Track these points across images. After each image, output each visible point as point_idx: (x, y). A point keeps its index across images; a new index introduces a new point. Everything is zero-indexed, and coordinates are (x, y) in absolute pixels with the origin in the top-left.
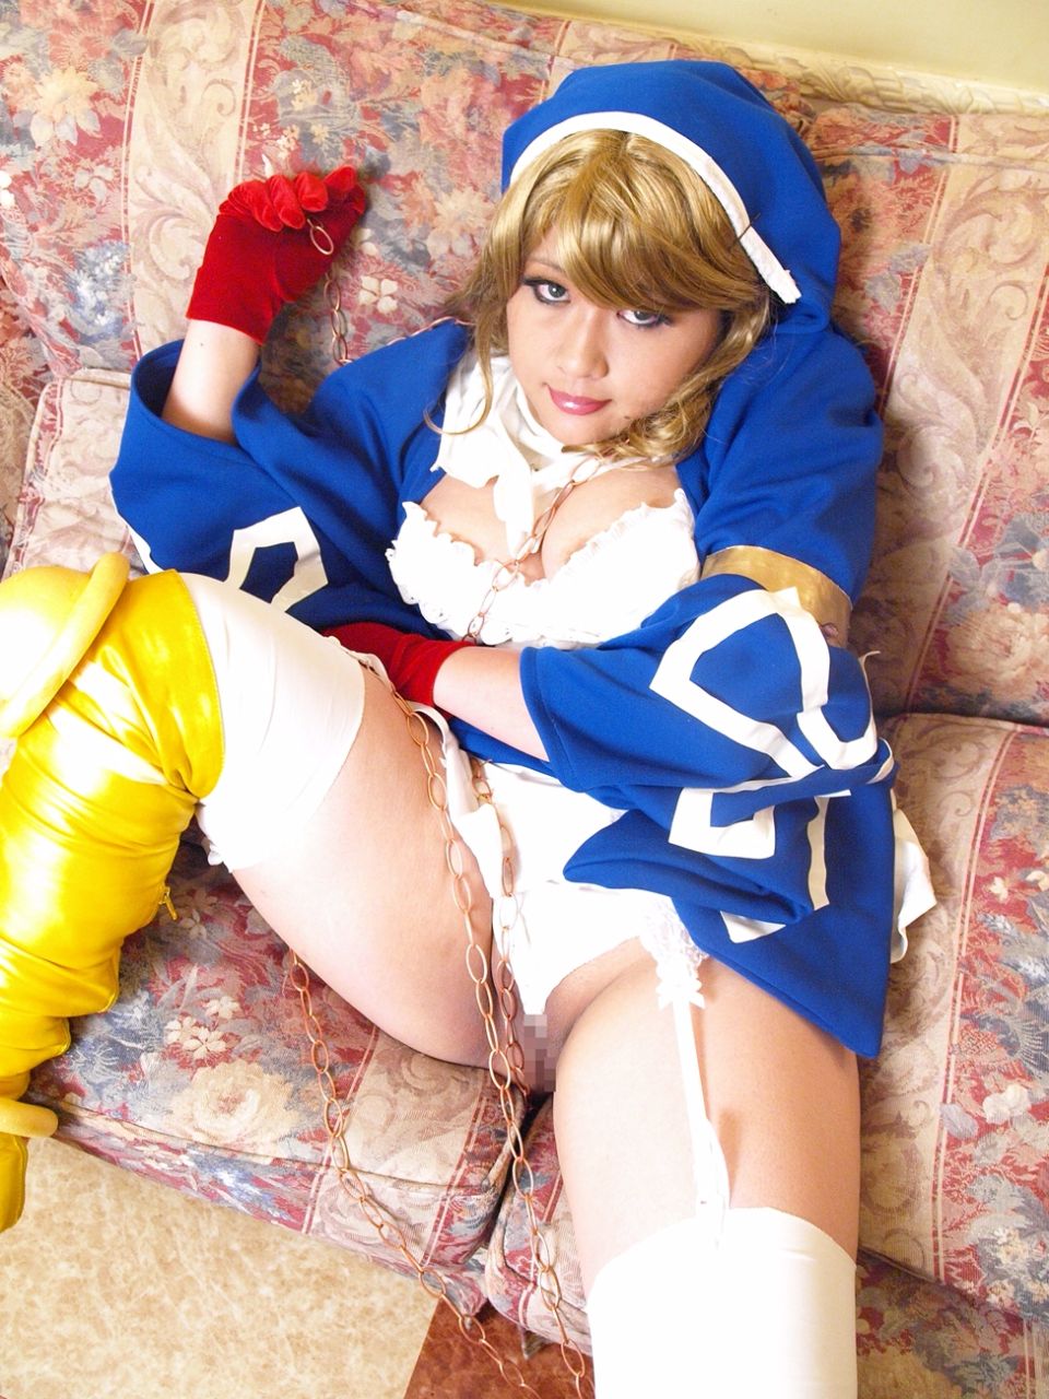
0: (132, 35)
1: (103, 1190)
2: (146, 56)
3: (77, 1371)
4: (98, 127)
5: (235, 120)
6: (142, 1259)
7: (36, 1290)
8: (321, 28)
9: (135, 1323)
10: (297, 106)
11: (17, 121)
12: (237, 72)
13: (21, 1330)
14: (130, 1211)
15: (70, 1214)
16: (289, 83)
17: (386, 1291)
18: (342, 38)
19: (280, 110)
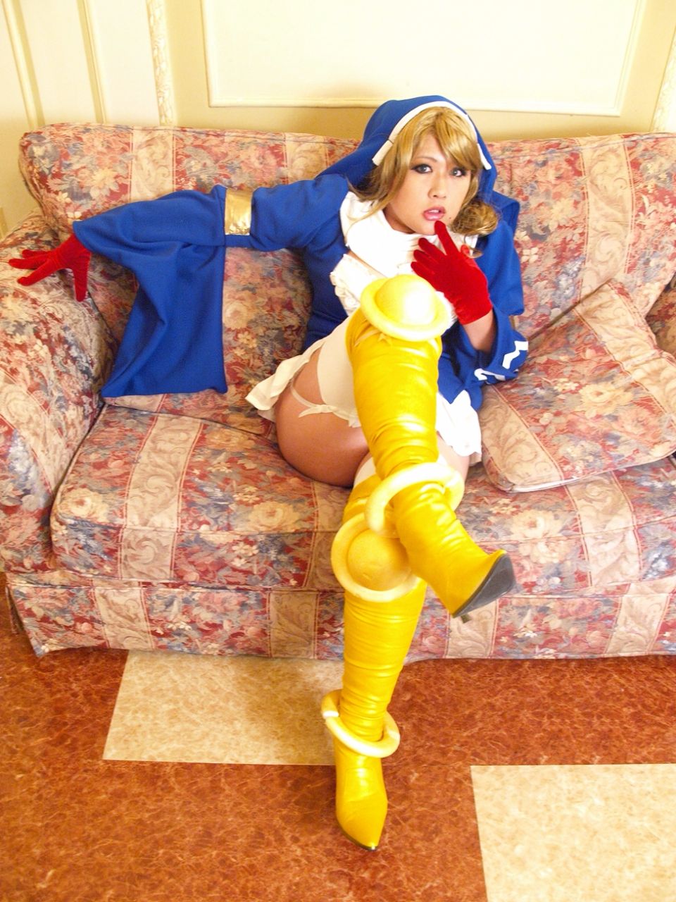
0: (128, 154)
1: (172, 672)
2: (134, 161)
3: (190, 742)
4: (118, 188)
5: (170, 179)
6: (202, 692)
7: (155, 718)
8: (199, 142)
9: (210, 716)
10: (194, 170)
11: (84, 191)
12: (169, 160)
13: (156, 735)
14: (189, 676)
15: (159, 686)
16: (189, 162)
17: (322, 672)
18: (206, 144)
19: (188, 172)
